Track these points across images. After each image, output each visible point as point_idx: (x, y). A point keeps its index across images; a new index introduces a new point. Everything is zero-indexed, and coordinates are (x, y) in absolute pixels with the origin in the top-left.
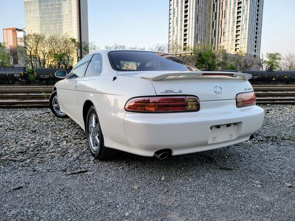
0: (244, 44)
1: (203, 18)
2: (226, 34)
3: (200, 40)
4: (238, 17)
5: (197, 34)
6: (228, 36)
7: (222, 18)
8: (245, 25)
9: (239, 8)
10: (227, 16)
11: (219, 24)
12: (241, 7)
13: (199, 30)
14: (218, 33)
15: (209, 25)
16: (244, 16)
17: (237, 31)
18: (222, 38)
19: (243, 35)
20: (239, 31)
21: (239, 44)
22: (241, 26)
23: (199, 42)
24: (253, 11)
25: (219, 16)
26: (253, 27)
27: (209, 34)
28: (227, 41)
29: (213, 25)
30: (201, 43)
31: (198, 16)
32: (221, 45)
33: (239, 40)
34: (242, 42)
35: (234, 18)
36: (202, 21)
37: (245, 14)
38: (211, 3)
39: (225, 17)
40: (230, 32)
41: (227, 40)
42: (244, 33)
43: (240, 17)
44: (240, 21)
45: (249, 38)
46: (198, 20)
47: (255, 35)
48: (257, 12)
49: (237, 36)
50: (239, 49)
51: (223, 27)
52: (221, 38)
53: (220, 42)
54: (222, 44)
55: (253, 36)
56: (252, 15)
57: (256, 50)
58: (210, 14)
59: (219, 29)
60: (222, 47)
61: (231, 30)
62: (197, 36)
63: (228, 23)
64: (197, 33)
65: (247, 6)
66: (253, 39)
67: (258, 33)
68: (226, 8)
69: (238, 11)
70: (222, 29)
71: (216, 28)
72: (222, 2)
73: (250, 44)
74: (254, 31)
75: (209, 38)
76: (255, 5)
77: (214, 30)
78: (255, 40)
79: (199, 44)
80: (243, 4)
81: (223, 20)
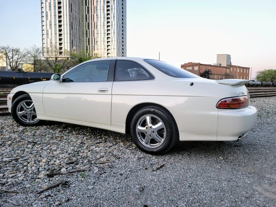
0: (114, 53)
1: (77, 26)
2: (99, 43)
3: (76, 46)
4: (108, 30)
5: (72, 40)
6: (101, 45)
7: (94, 29)
8: (114, 37)
9: (108, 22)
10: (99, 27)
11: (92, 34)
12: (109, 22)
13: (74, 36)
14: (92, 42)
15: (83, 33)
16: (112, 30)
17: (108, 42)
18: (96, 46)
19: (113, 45)
20: (110, 42)
21: (110, 53)
22: (110, 38)
23: (74, 48)
24: (119, 27)
25: (92, 26)
26: (120, 40)
27: (84, 41)
28: (100, 50)
29: (87, 34)
30: (77, 49)
31: (72, 23)
32: (95, 52)
33: (110, 49)
35: (104, 30)
36: (76, 29)
37: (114, 28)
38: (83, 13)
39: (96, 28)
40: (102, 42)
41: (100, 48)
43: (109, 30)
44: (109, 34)
45: (118, 49)
46: (72, 27)
47: (122, 47)
48: (122, 29)
49: (108, 46)
51: (96, 36)
52: (94, 46)
53: (94, 49)
54: (96, 52)
55: (121, 48)
56: (119, 30)
58: (83, 23)
59: (92, 38)
60: (96, 54)
61: (102, 40)
62: (72, 42)
63: (99, 34)
64: (72, 39)
65: (115, 22)
66: (121, 50)
67: (124, 45)
68: (97, 20)
69: (108, 25)
70: (95, 38)
71: (89, 37)
72: (94, 15)
73: (119, 54)
74: (121, 43)
75: (84, 45)
76: (121, 22)
77: (88, 38)
78: (122, 51)
79: (75, 49)
80: (111, 20)
81: (95, 31)
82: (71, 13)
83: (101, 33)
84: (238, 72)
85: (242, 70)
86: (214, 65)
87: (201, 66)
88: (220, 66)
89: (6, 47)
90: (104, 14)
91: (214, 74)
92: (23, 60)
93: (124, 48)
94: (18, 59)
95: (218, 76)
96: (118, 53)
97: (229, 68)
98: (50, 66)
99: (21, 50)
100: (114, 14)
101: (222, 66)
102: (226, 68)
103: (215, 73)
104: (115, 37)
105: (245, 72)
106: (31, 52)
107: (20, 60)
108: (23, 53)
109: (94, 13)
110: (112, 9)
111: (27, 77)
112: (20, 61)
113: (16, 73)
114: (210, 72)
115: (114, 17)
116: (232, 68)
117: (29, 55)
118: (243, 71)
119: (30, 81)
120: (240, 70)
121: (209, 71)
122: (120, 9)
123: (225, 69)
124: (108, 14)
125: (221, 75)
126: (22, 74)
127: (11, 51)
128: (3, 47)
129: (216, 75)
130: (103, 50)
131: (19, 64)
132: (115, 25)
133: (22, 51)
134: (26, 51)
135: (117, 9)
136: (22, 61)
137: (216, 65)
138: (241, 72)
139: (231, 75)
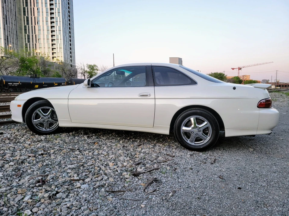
0: (60, 53)
1: (13, 20)
2: (42, 41)
3: (12, 43)
4: (52, 27)
5: (7, 36)
6: (44, 43)
7: (35, 24)
8: (59, 35)
9: (52, 18)
10: (41, 23)
11: (32, 30)
12: (53, 18)
13: (9, 32)
14: (33, 39)
15: (21, 29)
16: (58, 27)
17: (52, 40)
18: (37, 44)
19: (58, 44)
20: (55, 40)
21: (55, 53)
22: (56, 36)
23: (10, 45)
24: (66, 24)
25: (32, 21)
26: (67, 39)
27: (22, 38)
28: (43, 48)
29: (25, 30)
30: (14, 47)
31: (6, 17)
32: (36, 51)
33: (55, 49)
34: (59, 52)
35: (48, 27)
36: (12, 23)
37: (59, 25)
38: (20, 5)
39: (38, 23)
40: (46, 40)
41: (43, 47)
42: (60, 43)
43: (54, 27)
44: (54, 31)
45: (65, 48)
46: (6, 20)
47: (70, 46)
48: (69, 26)
49: (52, 45)
50: (56, 57)
51: (37, 33)
52: (36, 44)
53: (36, 48)
54: (38, 51)
55: (68, 47)
56: (65, 27)
57: (72, 60)
58: (21, 17)
59: (32, 35)
60: (38, 53)
61: (46, 38)
62: (8, 38)
63: (42, 31)
64: (6, 34)
65: (60, 18)
66: (68, 50)
67: (71, 45)
68: (38, 15)
69: (51, 21)
70: (36, 35)
71: (29, 33)
72: (34, 8)
73: (66, 54)
74: (68, 42)
75: (22, 42)
76: (67, 19)
77: (28, 35)
78: (70, 50)
79: (11, 47)
80: (56, 16)
81: (37, 27)
82: (5, 4)
83: (43, 30)
90: (47, 9)
93: (72, 47)
96: (65, 52)
100: (59, 9)
104: (61, 35)
109: (34, 6)
110: (56, 3)
115: (59, 13)
122: (66, 5)
124: (51, 9)
130: (46, 49)
132: (60, 22)
135: (62, 4)
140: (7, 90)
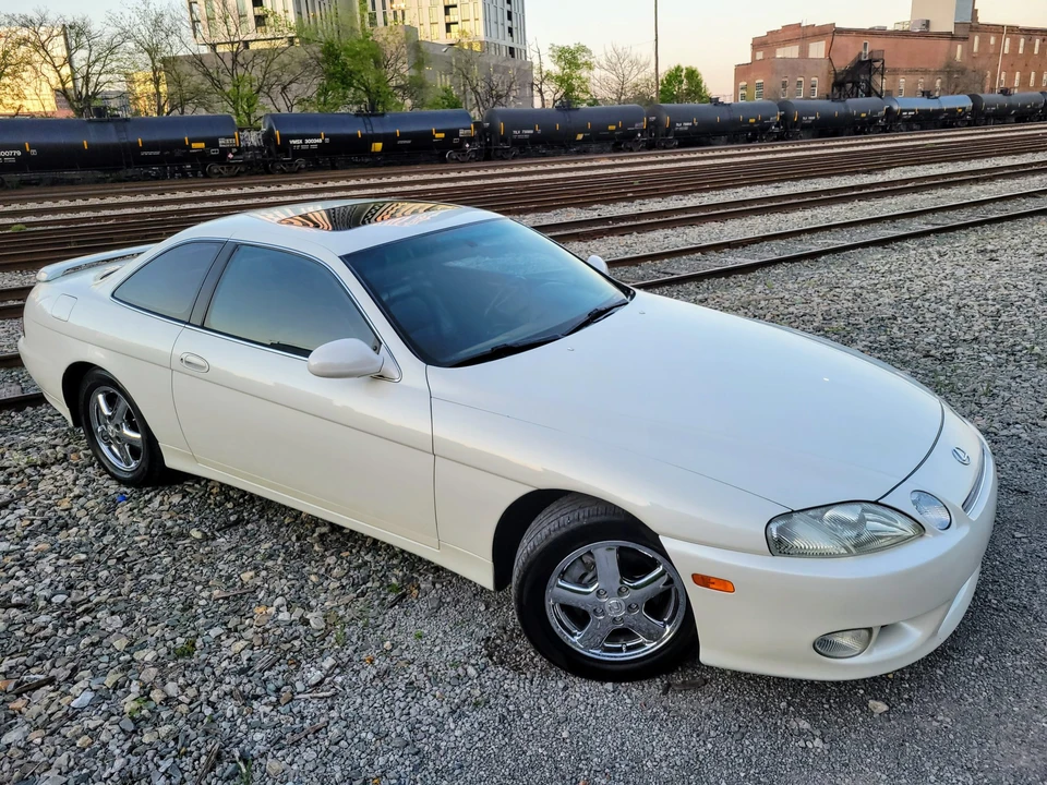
0: (471, 4)
32: (394, 6)
50: (457, 23)
54: (399, 3)
57: (514, 31)
60: (400, 14)
73: (491, 7)
84: (1006, 51)
85: (1022, 41)
86: (900, 28)
87: (837, 39)
88: (925, 32)
89: (36, 17)
91: (895, 72)
92: (108, 67)
94: (89, 67)
95: (912, 78)
97: (965, 39)
98: (214, 84)
99: (95, 28)
101: (934, 29)
102: (951, 37)
103: (903, 65)
105: (1036, 52)
106: (135, 30)
107: (97, 68)
108: (105, 39)
111: (131, 139)
112: (100, 74)
113: (92, 126)
114: (877, 65)
116: (977, 39)
117: (131, 45)
118: (1029, 46)
119: (146, 153)
120: (1014, 46)
121: (875, 57)
123: (945, 43)
125: (925, 72)
126: (111, 126)
127: (55, 33)
128: (25, 17)
129: (905, 73)
131: (97, 85)
133: (101, 27)
134: (116, 30)
136: (107, 72)
137: (906, 27)
138: (1021, 51)
139: (970, 68)
140: (291, 165)
